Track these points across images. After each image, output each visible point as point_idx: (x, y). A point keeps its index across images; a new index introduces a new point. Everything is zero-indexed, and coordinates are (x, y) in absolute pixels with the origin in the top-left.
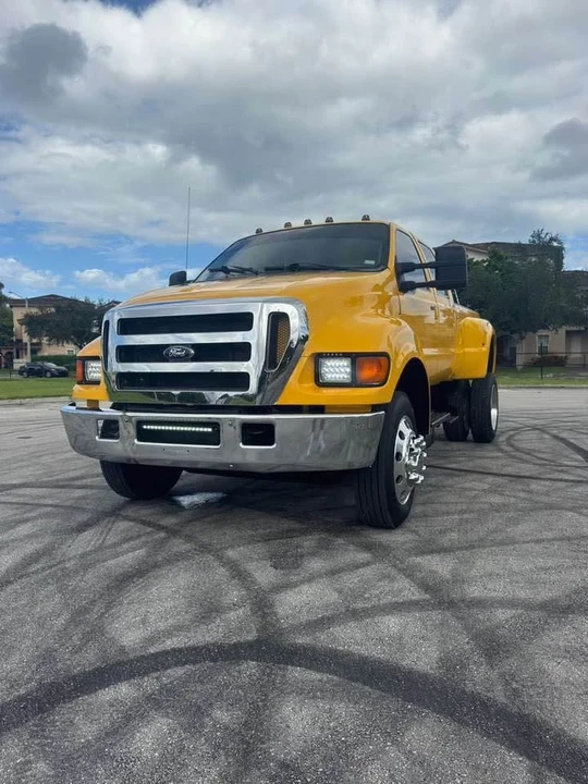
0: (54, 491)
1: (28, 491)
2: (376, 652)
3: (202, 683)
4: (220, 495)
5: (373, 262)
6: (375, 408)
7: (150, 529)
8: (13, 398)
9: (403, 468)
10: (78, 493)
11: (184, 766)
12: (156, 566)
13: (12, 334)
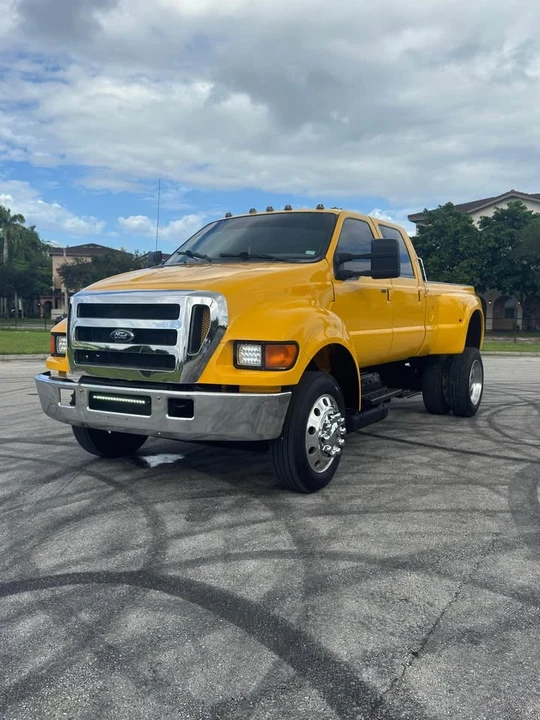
0: (40, 446)
1: (17, 445)
2: (224, 584)
3: (82, 596)
4: (180, 457)
5: (313, 253)
6: (284, 388)
7: (103, 483)
8: (37, 353)
9: (317, 440)
10: (59, 449)
11: (44, 642)
12: (94, 513)
13: (51, 284)
